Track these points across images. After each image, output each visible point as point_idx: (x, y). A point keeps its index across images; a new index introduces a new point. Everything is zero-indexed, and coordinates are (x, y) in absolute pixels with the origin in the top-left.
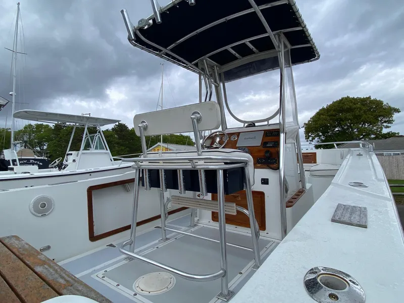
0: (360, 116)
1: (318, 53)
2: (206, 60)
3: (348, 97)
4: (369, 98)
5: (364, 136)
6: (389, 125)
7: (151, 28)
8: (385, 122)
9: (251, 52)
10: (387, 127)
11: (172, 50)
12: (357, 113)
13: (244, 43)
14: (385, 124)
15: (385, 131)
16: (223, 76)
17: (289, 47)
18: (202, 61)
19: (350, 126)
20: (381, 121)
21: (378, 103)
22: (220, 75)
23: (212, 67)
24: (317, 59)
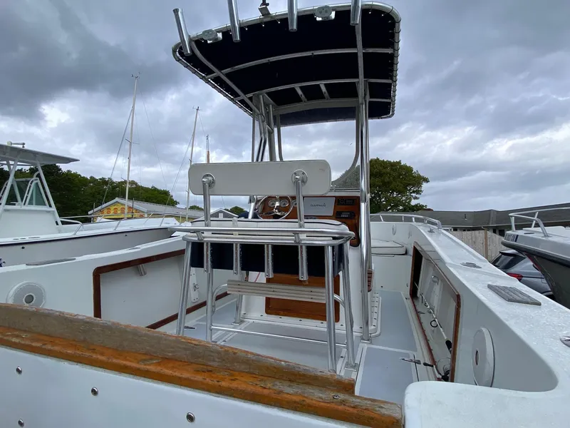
0: (389, 183)
1: (393, 111)
2: (263, 96)
3: (378, 159)
4: (400, 162)
5: (392, 207)
6: (418, 196)
7: (217, 44)
8: (414, 192)
9: (321, 96)
10: (416, 198)
11: (228, 75)
12: (387, 179)
13: (318, 85)
14: (413, 194)
15: (413, 202)
16: (278, 119)
17: (368, 99)
18: (258, 96)
19: (378, 193)
20: (409, 190)
21: (408, 170)
22: (275, 117)
23: (266, 105)
24: (390, 117)
